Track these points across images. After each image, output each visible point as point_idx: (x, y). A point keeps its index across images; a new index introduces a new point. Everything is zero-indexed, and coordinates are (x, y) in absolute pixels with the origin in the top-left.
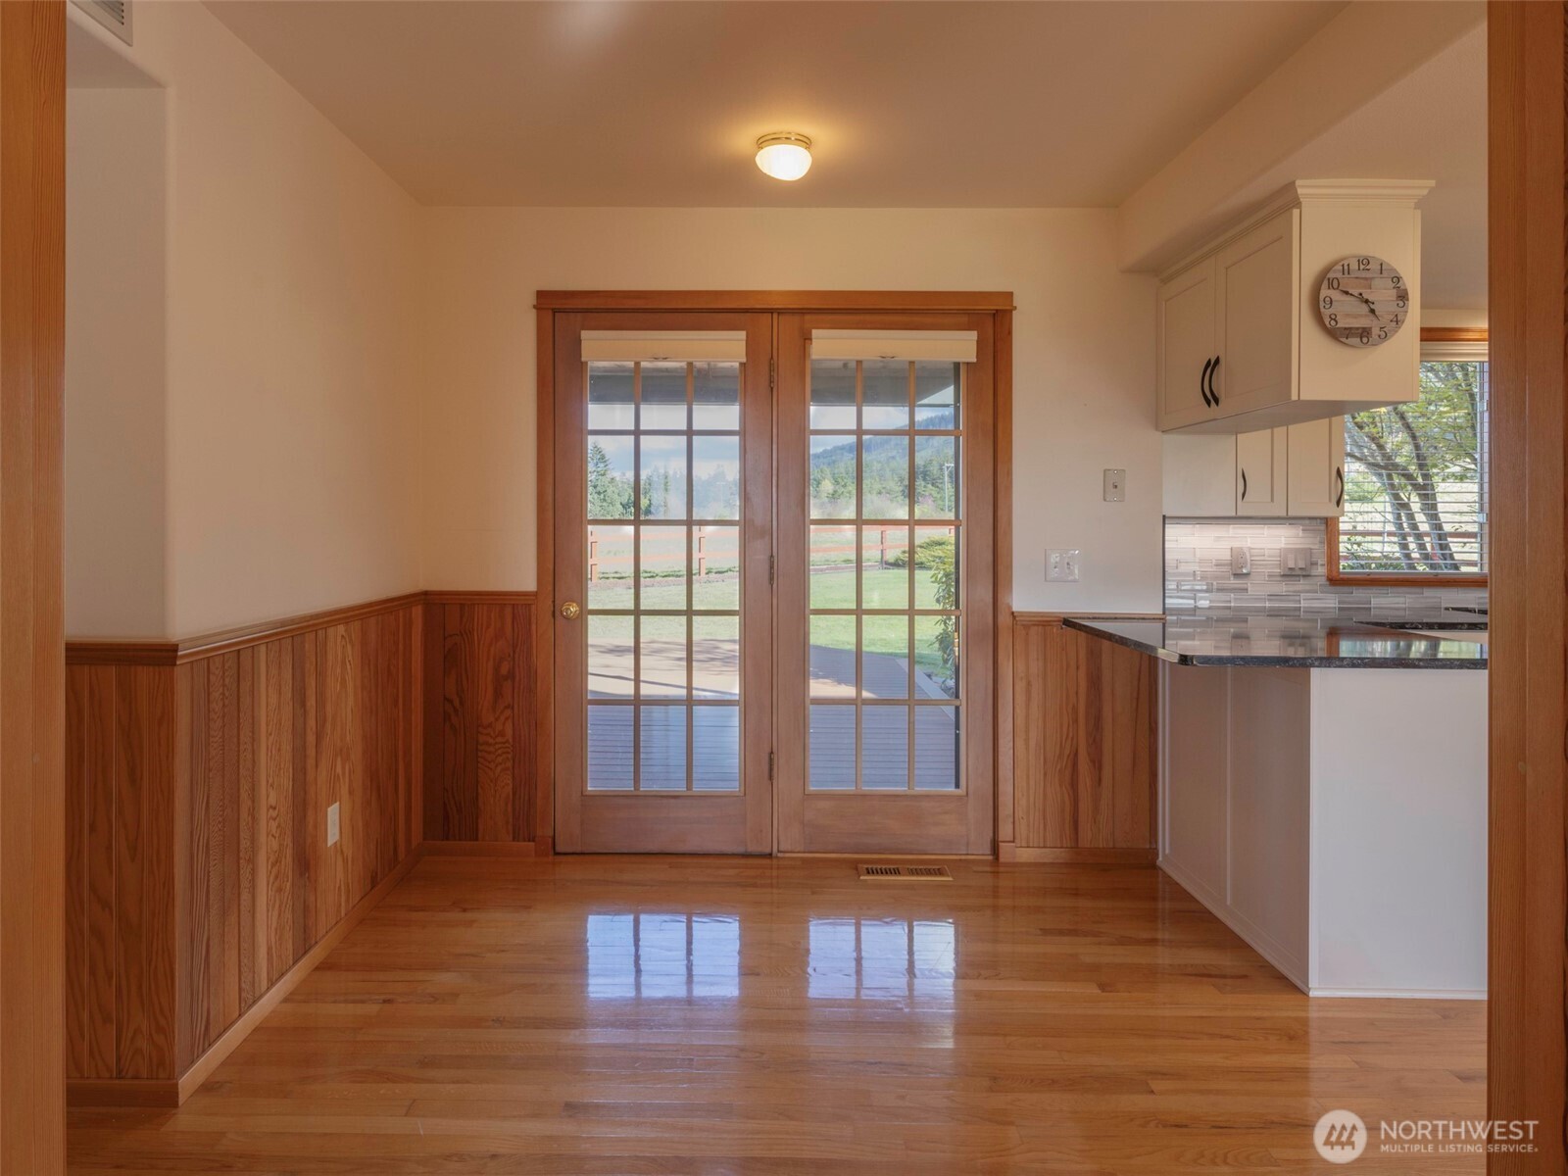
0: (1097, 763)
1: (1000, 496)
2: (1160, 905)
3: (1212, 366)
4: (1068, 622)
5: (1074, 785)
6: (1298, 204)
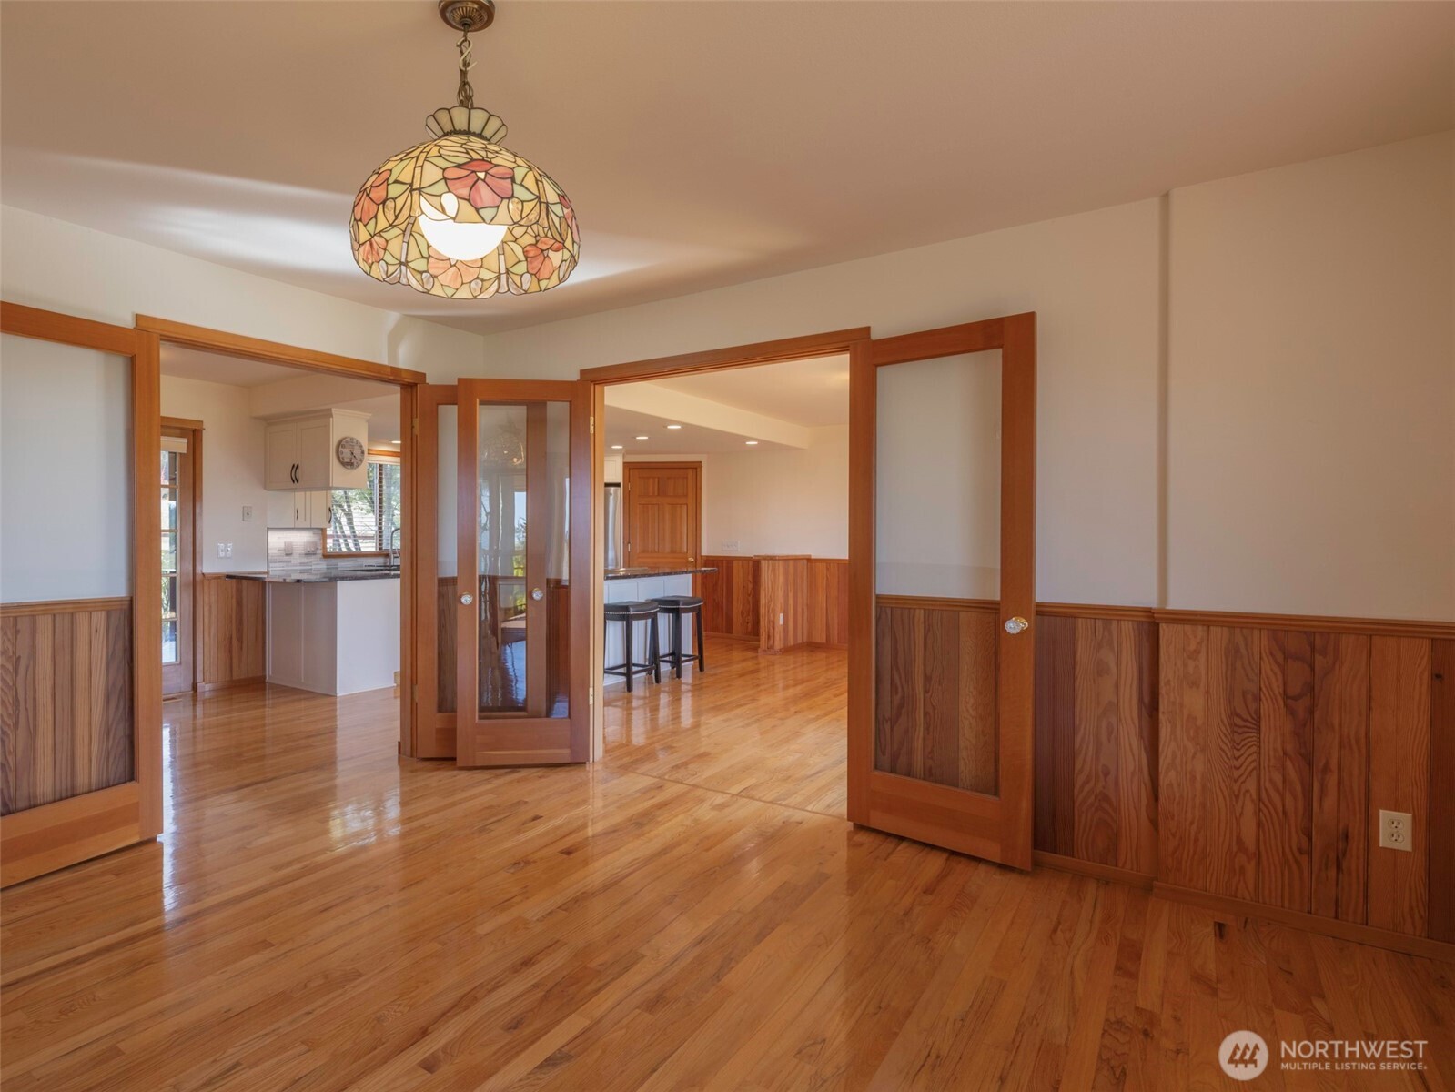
0: (240, 640)
1: (197, 517)
2: (267, 702)
3: (295, 467)
4: (229, 577)
5: (230, 652)
6: (331, 416)
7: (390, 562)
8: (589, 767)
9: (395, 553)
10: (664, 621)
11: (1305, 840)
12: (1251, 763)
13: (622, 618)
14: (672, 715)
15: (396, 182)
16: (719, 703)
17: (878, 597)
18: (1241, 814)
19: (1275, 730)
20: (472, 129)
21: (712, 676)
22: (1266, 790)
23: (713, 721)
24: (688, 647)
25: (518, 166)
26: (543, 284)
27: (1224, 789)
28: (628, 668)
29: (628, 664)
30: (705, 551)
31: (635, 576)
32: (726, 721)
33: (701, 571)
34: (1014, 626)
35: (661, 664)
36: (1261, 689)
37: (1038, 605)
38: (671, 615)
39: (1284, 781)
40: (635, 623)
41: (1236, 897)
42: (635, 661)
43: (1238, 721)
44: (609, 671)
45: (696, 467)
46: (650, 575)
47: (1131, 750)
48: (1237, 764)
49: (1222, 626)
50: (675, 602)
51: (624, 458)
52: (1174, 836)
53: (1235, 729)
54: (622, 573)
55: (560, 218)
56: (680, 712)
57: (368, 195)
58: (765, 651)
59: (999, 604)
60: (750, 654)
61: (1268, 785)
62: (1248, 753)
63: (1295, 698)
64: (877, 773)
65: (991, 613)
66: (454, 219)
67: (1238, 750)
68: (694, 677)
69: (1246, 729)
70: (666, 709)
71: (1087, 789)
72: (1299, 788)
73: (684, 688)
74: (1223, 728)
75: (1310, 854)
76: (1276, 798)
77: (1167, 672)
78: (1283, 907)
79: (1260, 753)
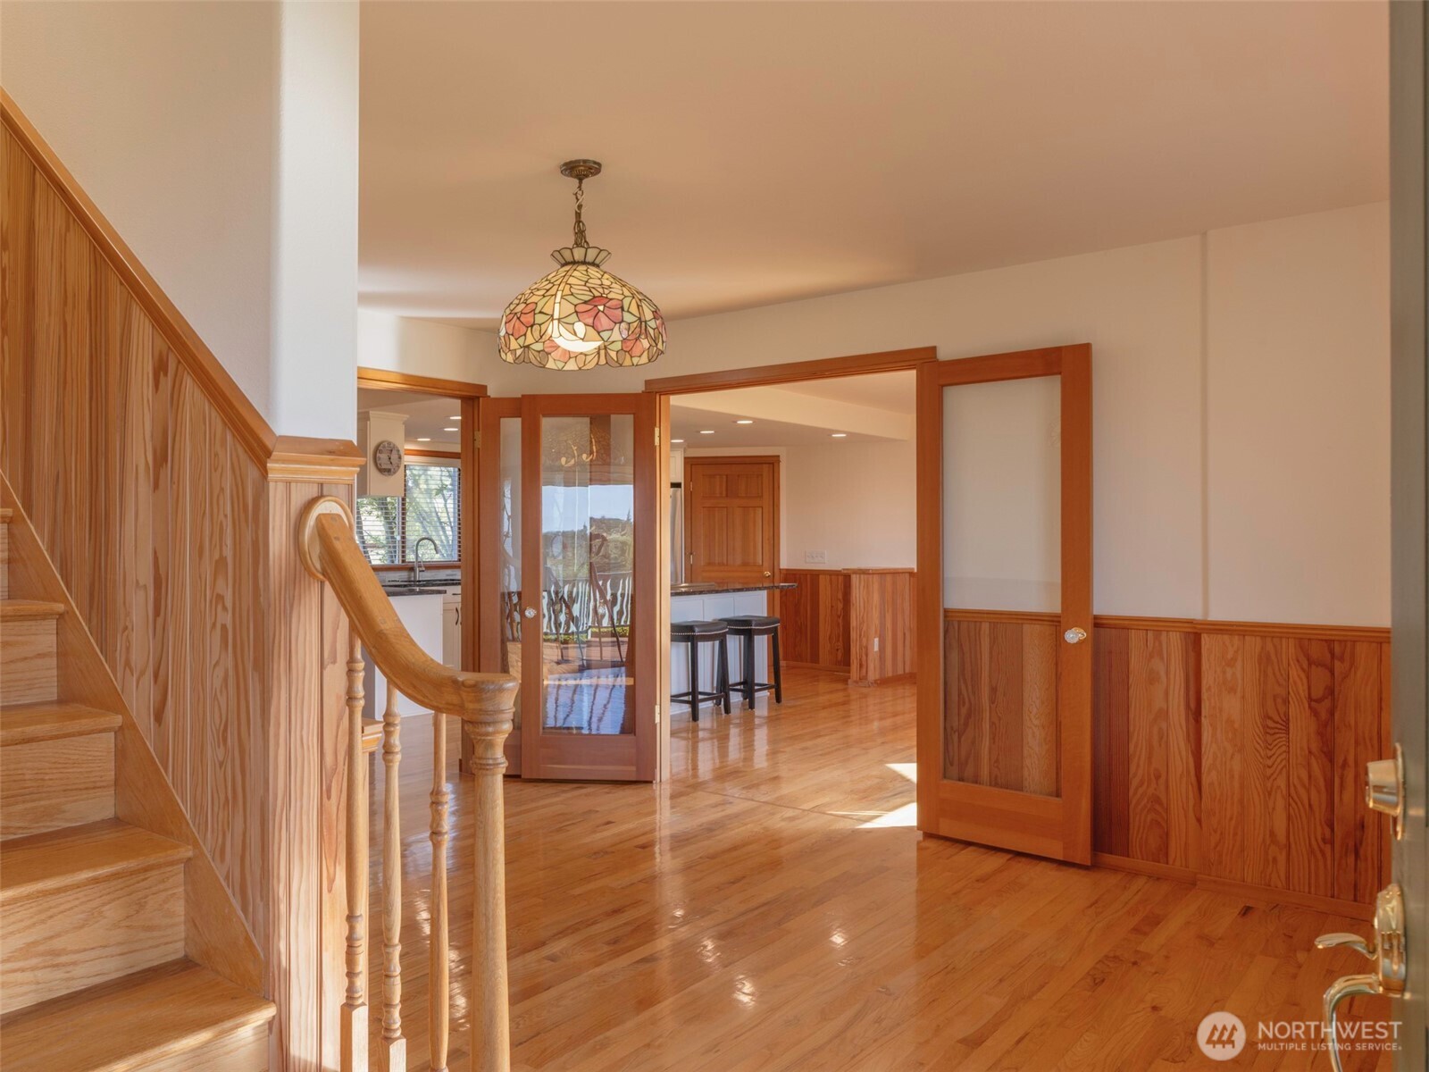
6: (368, 419)
7: (415, 577)
8: (656, 786)
9: (420, 567)
10: (734, 644)
11: (1328, 831)
12: (1281, 761)
13: (686, 639)
14: (744, 743)
15: (540, 312)
16: (797, 733)
17: (946, 611)
18: (1274, 809)
19: (1302, 727)
20: (587, 260)
21: (790, 707)
22: (1295, 786)
23: (788, 749)
24: (762, 674)
25: (625, 297)
26: (635, 360)
27: (1258, 786)
28: (692, 697)
29: (694, 692)
30: (785, 563)
31: (701, 593)
32: (803, 749)
33: (777, 587)
34: (1073, 636)
35: (731, 692)
36: (1289, 693)
37: (1096, 617)
38: (742, 637)
39: (1310, 777)
40: (701, 645)
41: (1270, 886)
42: (701, 689)
43: (1270, 723)
44: (675, 699)
45: (772, 463)
46: (717, 592)
47: (1180, 753)
48: (1269, 762)
49: (1256, 636)
50: (746, 622)
51: (685, 452)
52: (1215, 832)
53: (1268, 730)
54: (683, 590)
55: (654, 329)
56: (753, 741)
57: (518, 318)
58: (856, 682)
59: (1060, 617)
60: (840, 686)
61: (1296, 782)
62: (1278, 752)
63: (1318, 701)
64: (945, 781)
65: (1056, 624)
66: (583, 339)
67: (1271, 750)
68: (770, 709)
69: (1277, 731)
70: (738, 739)
71: (1141, 791)
72: (1322, 783)
73: (757, 721)
74: (1258, 731)
75: (1332, 843)
76: (1303, 792)
77: (1208, 679)
78: (1309, 892)
79: (1289, 752)
